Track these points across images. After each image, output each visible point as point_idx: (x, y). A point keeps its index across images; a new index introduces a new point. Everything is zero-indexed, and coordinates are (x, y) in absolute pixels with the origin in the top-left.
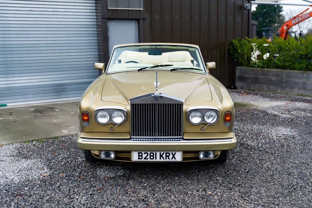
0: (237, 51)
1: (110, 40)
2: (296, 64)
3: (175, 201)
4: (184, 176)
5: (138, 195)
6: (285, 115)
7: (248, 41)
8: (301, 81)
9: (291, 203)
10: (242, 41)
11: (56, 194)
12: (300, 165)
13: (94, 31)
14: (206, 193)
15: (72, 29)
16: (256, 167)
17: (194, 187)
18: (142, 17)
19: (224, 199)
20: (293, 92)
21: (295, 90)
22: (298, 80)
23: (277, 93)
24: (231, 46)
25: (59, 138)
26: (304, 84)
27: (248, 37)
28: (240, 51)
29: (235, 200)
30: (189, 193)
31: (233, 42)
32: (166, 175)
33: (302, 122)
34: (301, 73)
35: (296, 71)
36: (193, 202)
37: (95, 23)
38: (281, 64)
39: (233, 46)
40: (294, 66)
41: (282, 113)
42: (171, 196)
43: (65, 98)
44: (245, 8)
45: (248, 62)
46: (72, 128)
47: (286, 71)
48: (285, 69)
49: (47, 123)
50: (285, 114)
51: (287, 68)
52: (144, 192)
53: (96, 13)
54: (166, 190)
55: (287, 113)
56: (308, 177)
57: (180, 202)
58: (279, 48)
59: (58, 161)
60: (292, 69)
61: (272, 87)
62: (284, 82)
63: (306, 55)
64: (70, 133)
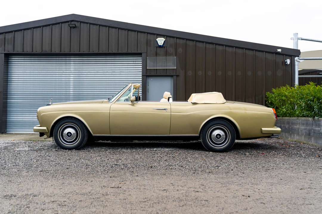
18: (175, 74)
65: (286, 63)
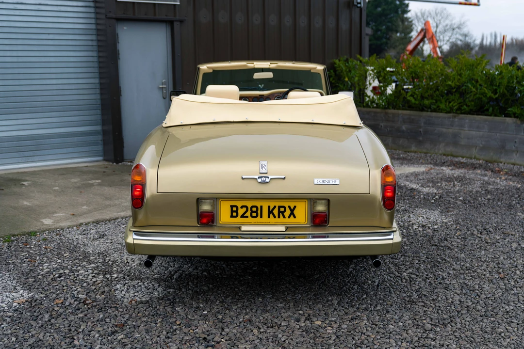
0: (342, 79)
1: (121, 56)
2: (441, 103)
3: (261, 339)
4: (270, 296)
5: (195, 331)
6: (429, 188)
7: (361, 61)
8: (450, 130)
9: (455, 336)
10: (349, 63)
11: (45, 333)
12: (461, 271)
13: (92, 40)
14: (311, 324)
15: (51, 37)
16: (391, 277)
17: (291, 314)
18: (177, 18)
19: (343, 332)
20: (436, 151)
21: (441, 146)
22: (444, 130)
23: (411, 152)
24: (332, 71)
25: (38, 234)
26: (455, 135)
27: (361, 55)
28: (346, 79)
29: (362, 333)
30: (282, 324)
31: (335, 63)
32: (240, 294)
33: (457, 200)
34: (450, 118)
35: (441, 114)
36: (292, 339)
37: (94, 27)
38: (417, 102)
39: (335, 71)
40: (438, 107)
41: (422, 186)
42: (252, 331)
43: (39, 161)
44: (355, 5)
45: (360, 98)
46: (60, 215)
47: (424, 114)
48: (422, 110)
49: (11, 207)
50: (428, 186)
51: (426, 109)
52: (205, 326)
53: (96, 7)
54: (243, 320)
55: (431, 185)
56: (477, 291)
57: (270, 340)
58: (414, 75)
59: (42, 275)
60: (434, 111)
61: (401, 141)
62: (422, 133)
63: (459, 87)
64: (58, 225)
65: (359, 5)
